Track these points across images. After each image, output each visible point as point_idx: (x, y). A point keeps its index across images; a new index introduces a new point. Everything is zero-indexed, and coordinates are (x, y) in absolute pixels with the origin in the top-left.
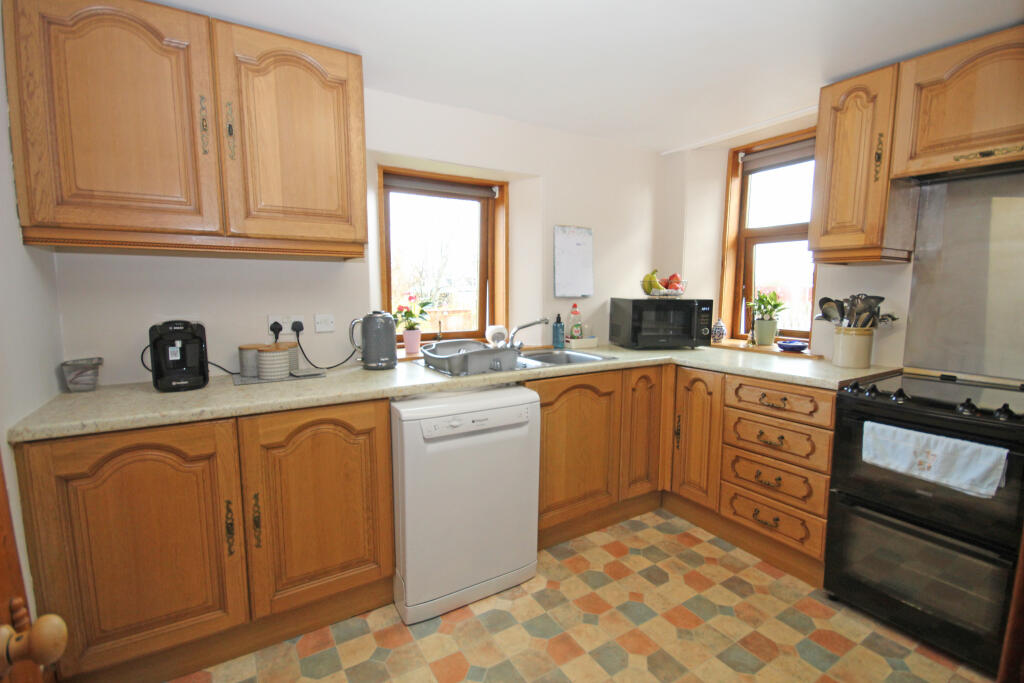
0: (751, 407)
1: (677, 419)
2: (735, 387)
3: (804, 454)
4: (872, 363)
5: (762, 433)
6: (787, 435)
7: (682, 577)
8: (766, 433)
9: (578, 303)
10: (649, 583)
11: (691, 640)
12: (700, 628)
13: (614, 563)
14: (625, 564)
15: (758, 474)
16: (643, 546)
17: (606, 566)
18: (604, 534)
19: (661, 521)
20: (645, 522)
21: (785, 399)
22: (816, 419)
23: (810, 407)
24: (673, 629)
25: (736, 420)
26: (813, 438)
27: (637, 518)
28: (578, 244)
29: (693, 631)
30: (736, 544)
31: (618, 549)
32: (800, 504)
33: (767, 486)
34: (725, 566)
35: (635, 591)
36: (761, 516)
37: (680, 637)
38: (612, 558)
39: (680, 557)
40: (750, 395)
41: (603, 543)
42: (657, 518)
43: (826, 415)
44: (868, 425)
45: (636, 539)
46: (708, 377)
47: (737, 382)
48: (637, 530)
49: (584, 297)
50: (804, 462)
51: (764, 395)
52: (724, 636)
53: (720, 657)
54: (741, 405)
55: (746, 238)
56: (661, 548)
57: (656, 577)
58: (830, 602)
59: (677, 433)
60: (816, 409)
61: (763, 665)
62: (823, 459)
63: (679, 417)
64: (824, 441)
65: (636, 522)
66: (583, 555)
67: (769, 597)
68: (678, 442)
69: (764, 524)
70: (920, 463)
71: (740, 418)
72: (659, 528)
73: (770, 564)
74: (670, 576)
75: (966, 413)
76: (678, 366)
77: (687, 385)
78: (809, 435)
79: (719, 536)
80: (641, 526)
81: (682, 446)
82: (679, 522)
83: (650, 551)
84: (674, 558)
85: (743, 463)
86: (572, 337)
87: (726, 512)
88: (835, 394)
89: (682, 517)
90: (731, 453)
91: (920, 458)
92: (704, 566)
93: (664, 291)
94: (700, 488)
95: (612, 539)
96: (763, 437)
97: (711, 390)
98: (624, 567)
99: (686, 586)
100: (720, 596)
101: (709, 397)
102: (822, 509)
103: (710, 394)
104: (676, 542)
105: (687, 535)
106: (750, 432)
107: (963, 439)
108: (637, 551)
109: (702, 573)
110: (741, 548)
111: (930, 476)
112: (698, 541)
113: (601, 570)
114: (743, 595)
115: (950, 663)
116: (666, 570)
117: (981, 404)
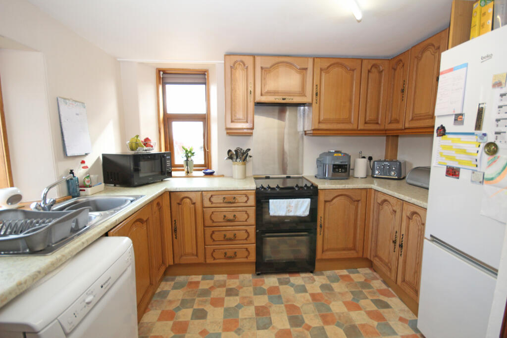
0: (219, 205)
1: (174, 222)
2: (209, 197)
3: (244, 220)
4: (247, 175)
5: (225, 216)
6: (237, 214)
7: (210, 305)
8: (227, 216)
9: (85, 159)
10: (201, 321)
11: (243, 331)
12: (241, 323)
13: (174, 324)
14: (180, 320)
15: (225, 236)
16: (178, 304)
17: (172, 330)
18: (150, 312)
19: (172, 283)
20: (165, 289)
21: (235, 198)
22: (249, 203)
23: (245, 199)
24: (233, 333)
25: (211, 213)
26: (248, 212)
27: (159, 290)
28: (77, 114)
29: (239, 327)
30: (213, 273)
31: (167, 315)
32: (245, 242)
33: (230, 240)
34: (219, 287)
35: (200, 331)
36: (228, 255)
37: (239, 335)
38: (171, 323)
39: (199, 296)
40: (217, 200)
41: (156, 318)
42: (169, 283)
43: (252, 201)
44: (271, 201)
45: (170, 302)
46: (191, 195)
47: (209, 195)
48: (166, 297)
49: (86, 154)
50: (245, 223)
51: (224, 198)
52: (250, 318)
53: (258, 329)
54: (213, 205)
55: (168, 118)
56: (186, 298)
57: (200, 315)
58: (259, 276)
59: (175, 230)
60: (248, 199)
61: (270, 318)
62: (252, 220)
63: (175, 221)
64: (252, 212)
65: (159, 293)
66: (152, 335)
67: (245, 288)
68: (176, 235)
69: (230, 258)
70: (289, 210)
71: (213, 212)
72: (175, 288)
73: (232, 274)
74: (205, 309)
75: (297, 189)
76: (170, 192)
77: (178, 202)
78: (246, 211)
79: (204, 275)
80: (164, 294)
81: (178, 235)
82: (181, 279)
83: (184, 304)
84: (197, 299)
85: (216, 233)
86: (86, 186)
87: (210, 260)
88: (254, 191)
89: (180, 275)
90: (209, 231)
91: (289, 208)
92: (212, 293)
93: (145, 148)
94: (193, 255)
95: (159, 312)
96: (226, 218)
97: (194, 201)
98: (181, 322)
99: (216, 309)
100: (231, 302)
101: (193, 205)
102: (254, 241)
103: (194, 204)
104: (189, 290)
105: (191, 283)
106: (219, 218)
107: (298, 198)
108: (178, 309)
109: (215, 297)
110: (216, 274)
111: (291, 214)
112: (198, 283)
113: (173, 334)
114: (237, 295)
115: (297, 275)
116: (201, 307)
117: (300, 185)
